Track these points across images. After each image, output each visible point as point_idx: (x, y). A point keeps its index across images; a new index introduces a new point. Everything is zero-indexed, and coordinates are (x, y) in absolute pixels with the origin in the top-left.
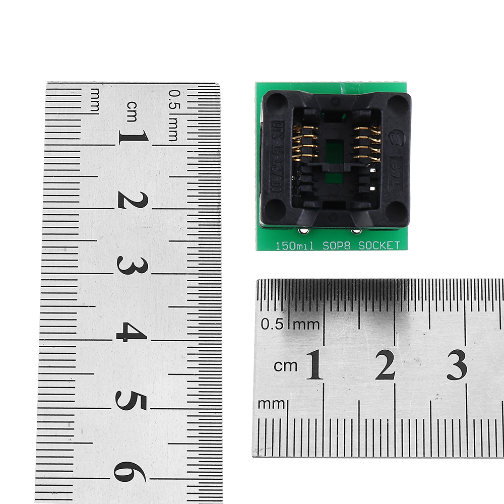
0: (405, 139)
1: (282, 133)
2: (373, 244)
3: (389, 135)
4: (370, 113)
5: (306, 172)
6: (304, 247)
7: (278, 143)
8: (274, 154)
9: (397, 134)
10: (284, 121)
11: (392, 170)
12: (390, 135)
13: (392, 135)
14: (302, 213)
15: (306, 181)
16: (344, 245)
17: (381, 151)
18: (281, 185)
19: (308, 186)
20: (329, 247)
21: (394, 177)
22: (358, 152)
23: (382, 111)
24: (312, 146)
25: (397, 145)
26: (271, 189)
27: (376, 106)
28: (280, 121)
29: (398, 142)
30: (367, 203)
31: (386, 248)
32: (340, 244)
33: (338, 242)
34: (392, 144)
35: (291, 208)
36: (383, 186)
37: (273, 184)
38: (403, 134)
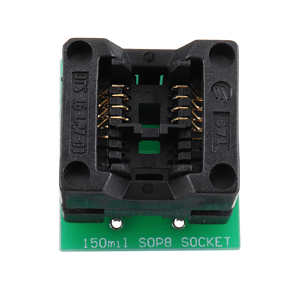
0: (231, 92)
1: (85, 86)
2: (198, 241)
3: (212, 88)
4: (189, 63)
5: (114, 136)
6: (116, 244)
7: (81, 96)
8: (76, 110)
9: (222, 87)
10: (88, 72)
11: (217, 128)
12: (214, 88)
13: (216, 88)
14: (109, 178)
15: (115, 146)
16: (164, 242)
17: (203, 109)
18: (84, 145)
19: (118, 153)
20: (147, 244)
21: (219, 135)
22: (176, 114)
23: (203, 61)
24: (122, 106)
25: (222, 99)
26: (72, 150)
27: (196, 55)
28: (83, 72)
29: (224, 96)
30: (188, 166)
31: (214, 244)
32: (159, 241)
33: (157, 238)
34: (217, 98)
35: (95, 171)
36: (206, 145)
37: (74, 145)
38: (229, 86)
